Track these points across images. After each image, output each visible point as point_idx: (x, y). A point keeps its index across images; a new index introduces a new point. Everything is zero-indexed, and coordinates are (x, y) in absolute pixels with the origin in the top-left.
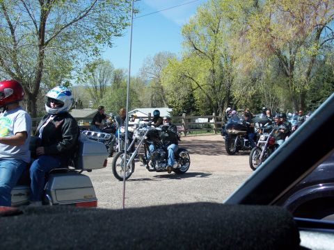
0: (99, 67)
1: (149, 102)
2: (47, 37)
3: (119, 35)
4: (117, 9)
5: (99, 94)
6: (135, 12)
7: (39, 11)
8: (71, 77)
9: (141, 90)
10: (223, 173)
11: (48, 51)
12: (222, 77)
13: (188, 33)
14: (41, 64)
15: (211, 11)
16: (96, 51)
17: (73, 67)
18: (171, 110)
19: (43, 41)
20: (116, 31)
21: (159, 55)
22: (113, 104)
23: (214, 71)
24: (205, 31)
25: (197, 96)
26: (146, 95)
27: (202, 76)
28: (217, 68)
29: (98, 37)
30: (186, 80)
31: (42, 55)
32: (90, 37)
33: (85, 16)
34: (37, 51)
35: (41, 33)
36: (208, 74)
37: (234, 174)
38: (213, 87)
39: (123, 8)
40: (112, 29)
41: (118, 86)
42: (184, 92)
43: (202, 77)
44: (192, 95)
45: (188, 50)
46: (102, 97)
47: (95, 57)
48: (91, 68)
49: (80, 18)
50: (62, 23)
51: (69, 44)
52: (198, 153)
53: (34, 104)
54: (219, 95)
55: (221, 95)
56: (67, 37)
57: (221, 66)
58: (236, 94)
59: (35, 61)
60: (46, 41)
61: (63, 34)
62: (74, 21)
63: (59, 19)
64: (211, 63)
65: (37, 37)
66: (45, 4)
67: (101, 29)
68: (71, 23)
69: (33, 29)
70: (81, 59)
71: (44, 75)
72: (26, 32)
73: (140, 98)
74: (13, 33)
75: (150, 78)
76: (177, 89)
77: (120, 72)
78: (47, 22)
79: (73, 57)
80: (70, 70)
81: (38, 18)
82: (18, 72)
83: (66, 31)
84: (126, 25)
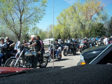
0: (36, 29)
1: (49, 37)
2: (22, 21)
3: (41, 20)
4: (40, 13)
6: (45, 14)
7: (20, 15)
8: (28, 31)
9: (46, 34)
11: (22, 25)
12: (67, 30)
13: (58, 19)
14: (21, 28)
15: (64, 13)
16: (35, 24)
17: (29, 29)
18: (54, 39)
19: (21, 22)
21: (51, 25)
23: (65, 28)
24: (62, 18)
25: (61, 35)
26: (48, 35)
28: (66, 28)
29: (35, 21)
30: (58, 31)
31: (21, 26)
32: (33, 21)
33: (32, 15)
34: (20, 25)
35: (21, 20)
36: (64, 29)
38: (65, 32)
39: (41, 13)
40: (39, 19)
41: (41, 33)
42: (58, 34)
43: (62, 30)
44: (60, 35)
45: (58, 23)
47: (35, 26)
48: (34, 29)
49: (31, 16)
50: (26, 18)
51: (28, 23)
53: (20, 39)
54: (67, 34)
55: (67, 35)
56: (27, 21)
57: (67, 27)
58: (71, 34)
59: (19, 28)
60: (22, 22)
61: (26, 20)
62: (29, 17)
63: (25, 17)
64: (64, 26)
65: (20, 22)
66: (21, 13)
67: (36, 19)
68: (28, 18)
69: (18, 20)
70: (31, 27)
71: (22, 31)
72: (17, 21)
73: (46, 36)
74: (13, 20)
75: (49, 31)
76: (56, 33)
77: (41, 30)
78: (22, 18)
79: (29, 26)
80: (28, 30)
81: (20, 17)
82: (15, 31)
83: (27, 19)
84: (42, 17)
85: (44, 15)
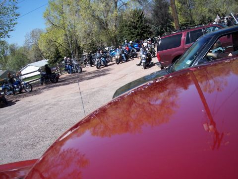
1: (34, 58)
5: (4, 61)
6: (18, 15)
10: (88, 91)
13: (47, 17)
18: (48, 60)
20: (9, 28)
22: (14, 65)
23: (66, 35)
24: (56, 14)
25: (60, 50)
26: (31, 55)
27: (61, 38)
28: (67, 32)
30: (53, 43)
36: (64, 37)
37: (93, 90)
38: (68, 43)
40: (7, 28)
41: (14, 54)
42: (53, 50)
43: (61, 40)
44: (57, 50)
45: (49, 26)
46: (6, 62)
52: (72, 83)
57: (69, 31)
58: (82, 44)
64: (63, 31)
73: (29, 58)
76: (49, 49)
77: (13, 45)
84: (15, 24)
85: (17, 17)
